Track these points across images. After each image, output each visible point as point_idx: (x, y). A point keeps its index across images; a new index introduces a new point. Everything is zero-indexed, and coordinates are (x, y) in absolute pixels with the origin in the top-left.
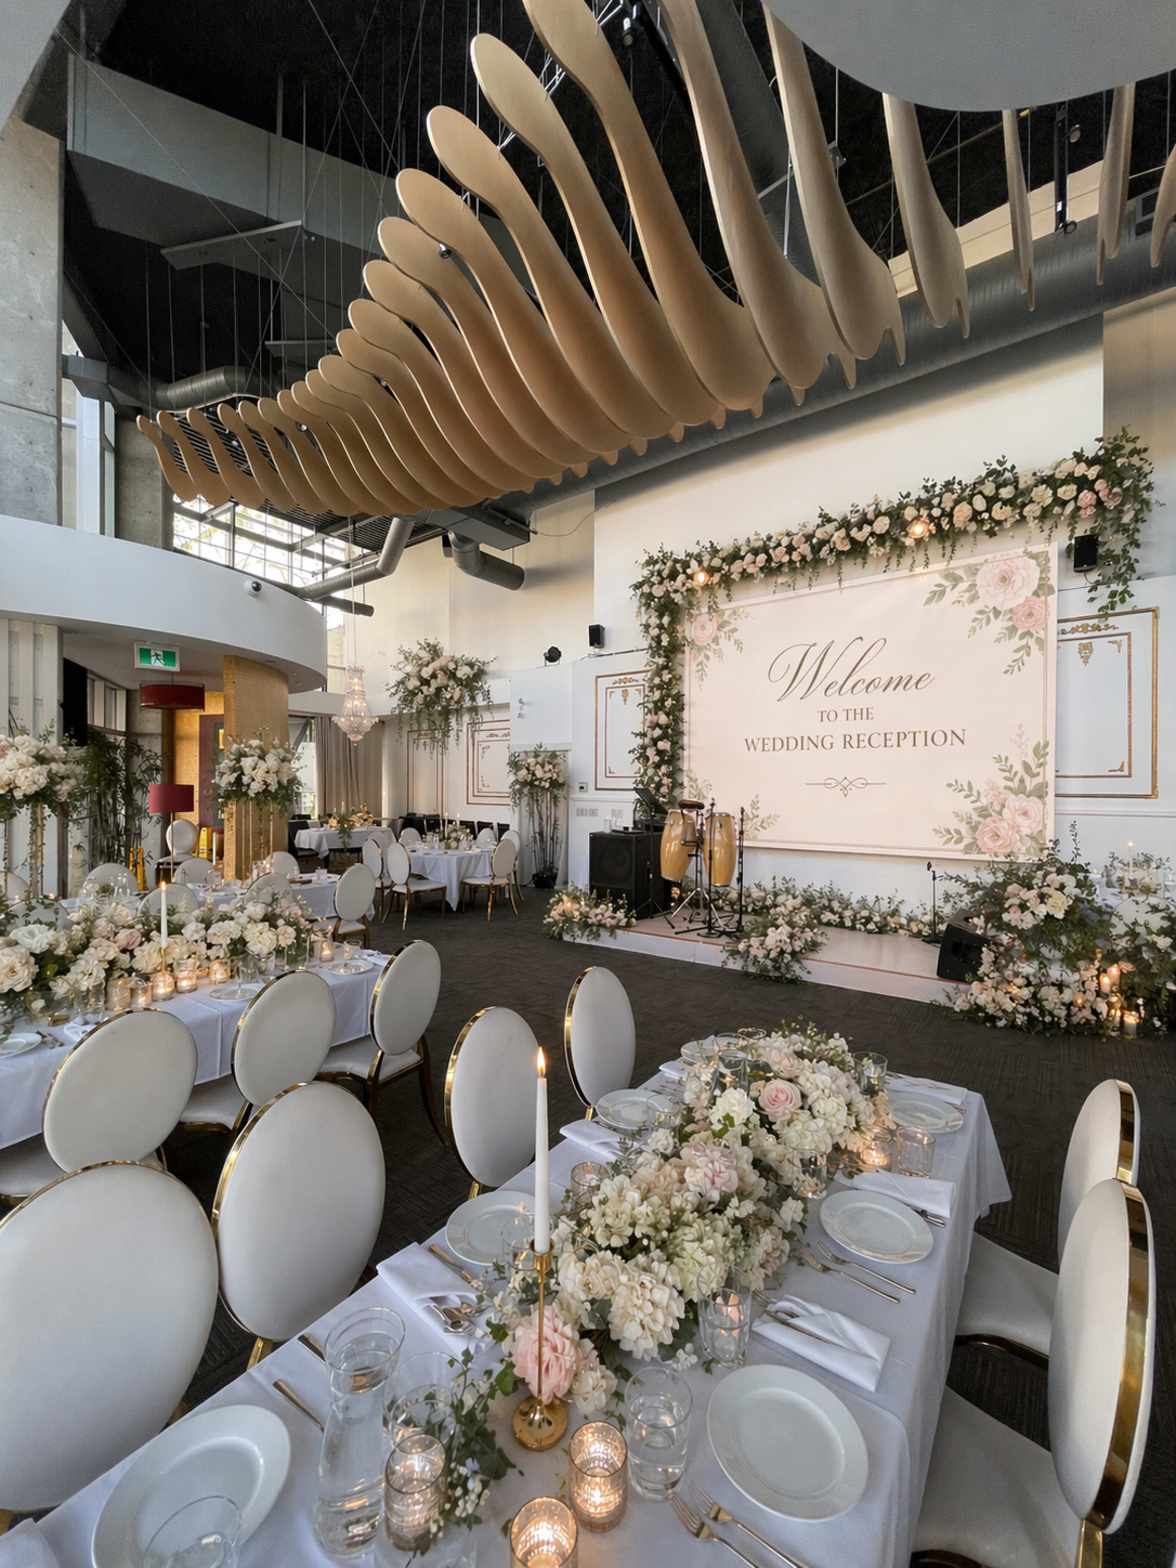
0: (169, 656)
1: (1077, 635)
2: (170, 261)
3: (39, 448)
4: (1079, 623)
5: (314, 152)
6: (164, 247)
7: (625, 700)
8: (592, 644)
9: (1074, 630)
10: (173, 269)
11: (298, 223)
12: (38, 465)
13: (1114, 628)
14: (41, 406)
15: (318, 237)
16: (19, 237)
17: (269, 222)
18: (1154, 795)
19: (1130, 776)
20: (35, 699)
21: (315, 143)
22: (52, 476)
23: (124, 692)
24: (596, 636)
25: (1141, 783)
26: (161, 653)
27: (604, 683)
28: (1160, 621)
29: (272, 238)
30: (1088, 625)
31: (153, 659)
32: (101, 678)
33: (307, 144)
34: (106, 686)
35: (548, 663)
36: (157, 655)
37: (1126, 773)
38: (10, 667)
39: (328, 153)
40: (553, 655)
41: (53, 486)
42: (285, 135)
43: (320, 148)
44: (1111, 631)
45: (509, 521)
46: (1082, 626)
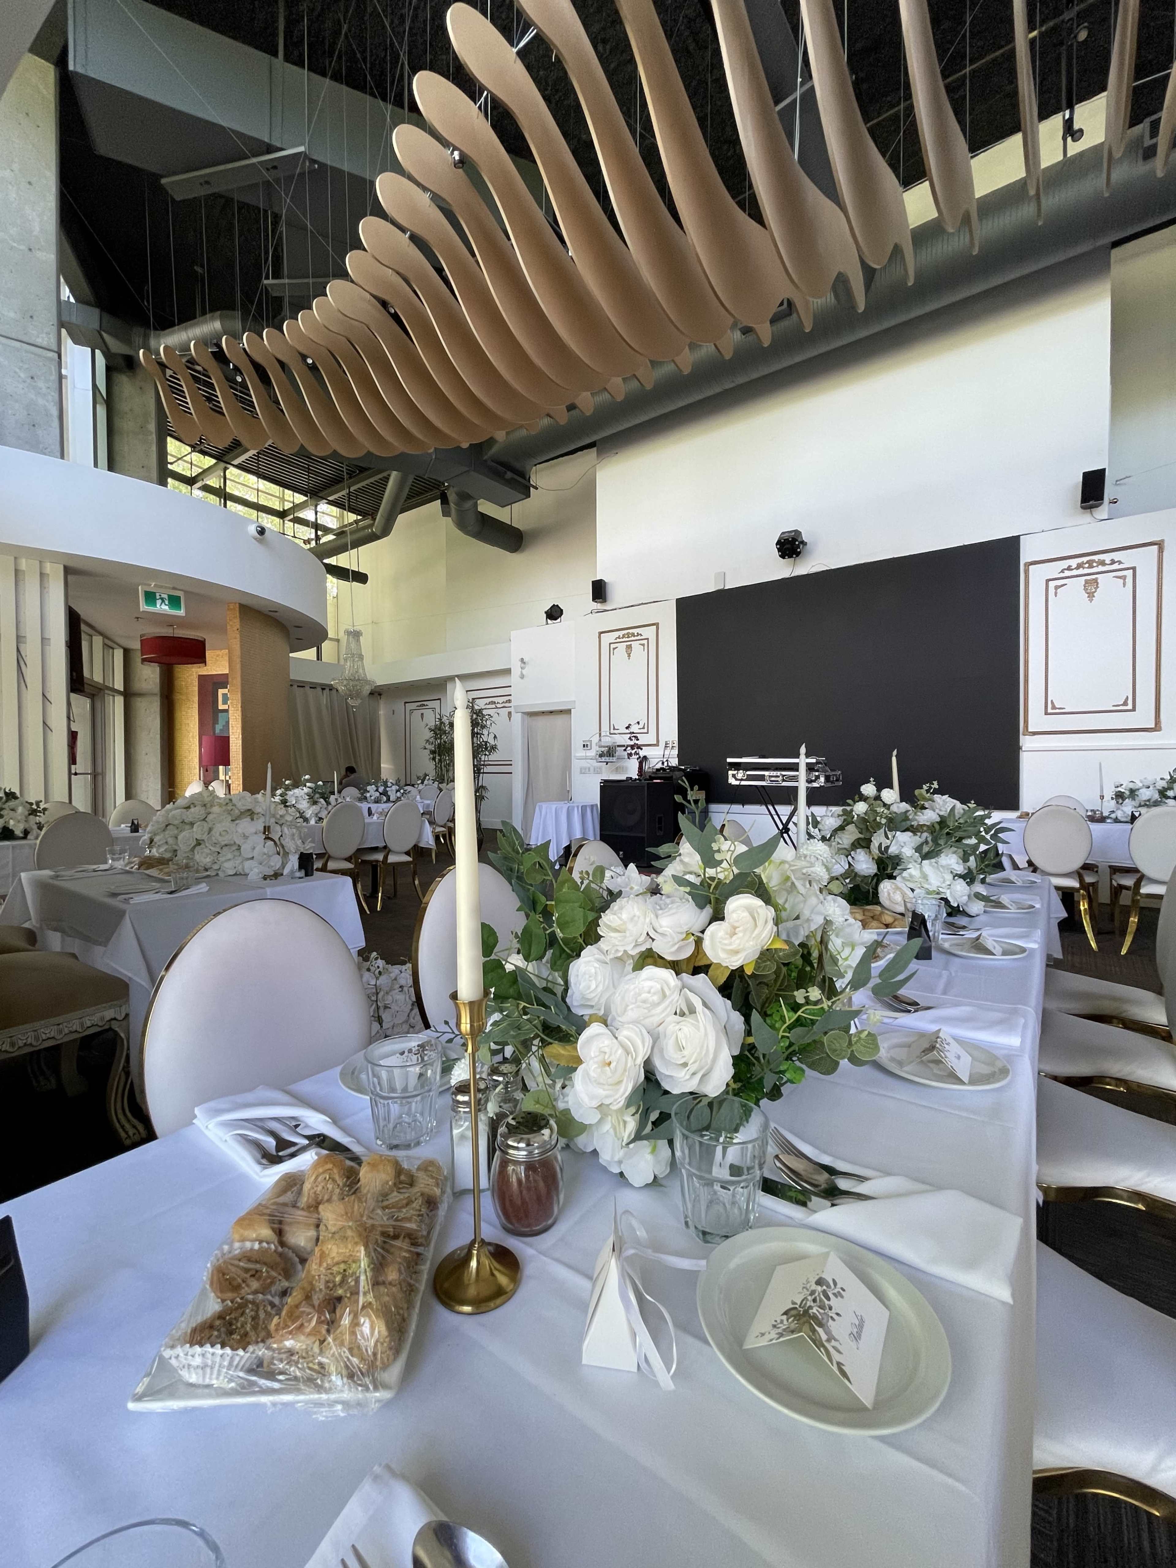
0: (174, 601)
1: (1081, 571)
2: (170, 191)
3: (41, 384)
4: (1085, 559)
5: (316, 77)
6: (165, 176)
7: (629, 656)
8: (594, 599)
9: (1079, 566)
10: (173, 200)
11: (301, 149)
12: (41, 401)
13: (1120, 562)
14: (42, 340)
15: (323, 166)
16: (15, 166)
17: (270, 149)
18: (1157, 727)
19: (1134, 709)
20: (43, 639)
21: (317, 69)
22: (55, 412)
23: (122, 651)
24: (599, 591)
25: (1144, 716)
26: (165, 596)
27: (607, 639)
28: (1165, 554)
29: (273, 166)
30: (1093, 561)
31: (159, 602)
32: (101, 633)
33: (309, 69)
34: (105, 644)
35: (549, 621)
36: (163, 600)
37: (1130, 707)
38: (17, 607)
39: (331, 78)
40: (554, 613)
41: (56, 423)
42: (287, 59)
43: (323, 74)
44: (1116, 566)
45: (509, 475)
46: (1088, 562)
